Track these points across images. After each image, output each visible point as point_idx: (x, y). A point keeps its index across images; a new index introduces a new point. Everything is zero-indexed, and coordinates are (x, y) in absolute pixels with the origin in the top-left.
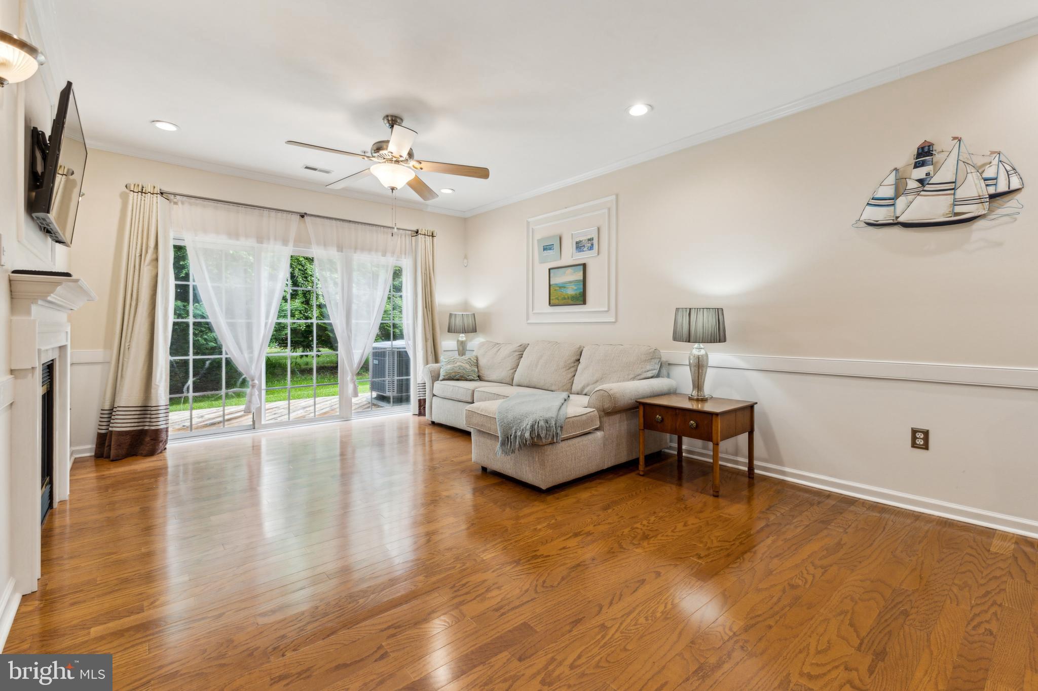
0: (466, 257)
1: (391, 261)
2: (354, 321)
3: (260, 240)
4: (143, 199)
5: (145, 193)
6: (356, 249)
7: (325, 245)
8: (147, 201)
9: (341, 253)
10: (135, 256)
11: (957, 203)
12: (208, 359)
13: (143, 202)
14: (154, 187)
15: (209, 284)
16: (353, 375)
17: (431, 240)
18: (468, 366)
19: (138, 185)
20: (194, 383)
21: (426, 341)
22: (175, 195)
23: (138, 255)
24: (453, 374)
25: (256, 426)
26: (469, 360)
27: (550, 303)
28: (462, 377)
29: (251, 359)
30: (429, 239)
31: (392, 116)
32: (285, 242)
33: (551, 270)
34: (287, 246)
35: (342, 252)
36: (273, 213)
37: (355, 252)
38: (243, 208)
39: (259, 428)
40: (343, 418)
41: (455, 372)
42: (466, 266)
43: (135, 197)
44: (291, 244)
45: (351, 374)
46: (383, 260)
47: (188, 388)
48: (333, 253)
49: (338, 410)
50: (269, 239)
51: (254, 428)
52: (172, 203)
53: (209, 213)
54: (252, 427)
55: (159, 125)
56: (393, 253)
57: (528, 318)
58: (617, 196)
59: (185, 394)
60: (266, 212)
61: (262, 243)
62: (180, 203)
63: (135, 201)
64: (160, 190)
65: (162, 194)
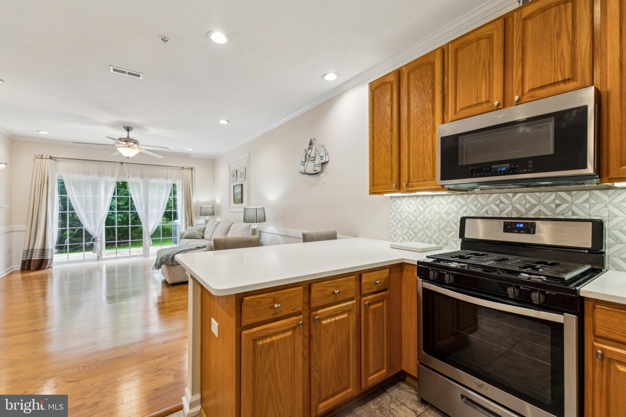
0: (214, 178)
1: (171, 182)
2: (150, 211)
3: (100, 175)
4: (42, 161)
5: (43, 158)
6: (150, 177)
7: (134, 176)
8: (44, 162)
9: (143, 179)
10: (38, 185)
11: (315, 166)
12: (76, 229)
13: (42, 162)
14: (47, 156)
15: (75, 196)
16: (149, 236)
17: (191, 171)
18: (197, 232)
19: (40, 155)
20: (70, 239)
21: (186, 220)
22: (58, 158)
23: (40, 185)
24: (189, 236)
25: (99, 259)
26: (199, 229)
27: (234, 202)
28: (193, 237)
29: (95, 229)
30: (190, 171)
31: (127, 127)
32: (113, 175)
33: (235, 187)
34: (114, 177)
37: (150, 179)
39: (101, 260)
40: (145, 256)
41: (190, 235)
42: (214, 183)
43: (38, 160)
44: (116, 176)
45: (148, 236)
46: (165, 182)
47: (67, 242)
48: (138, 180)
49: (143, 252)
50: (104, 175)
51: (98, 260)
52: (57, 162)
53: (75, 165)
55: (40, 132)
56: (171, 178)
57: (229, 209)
58: (249, 153)
59: (66, 244)
61: (101, 177)
62: (60, 161)
63: (38, 162)
64: (50, 156)
65: (51, 158)
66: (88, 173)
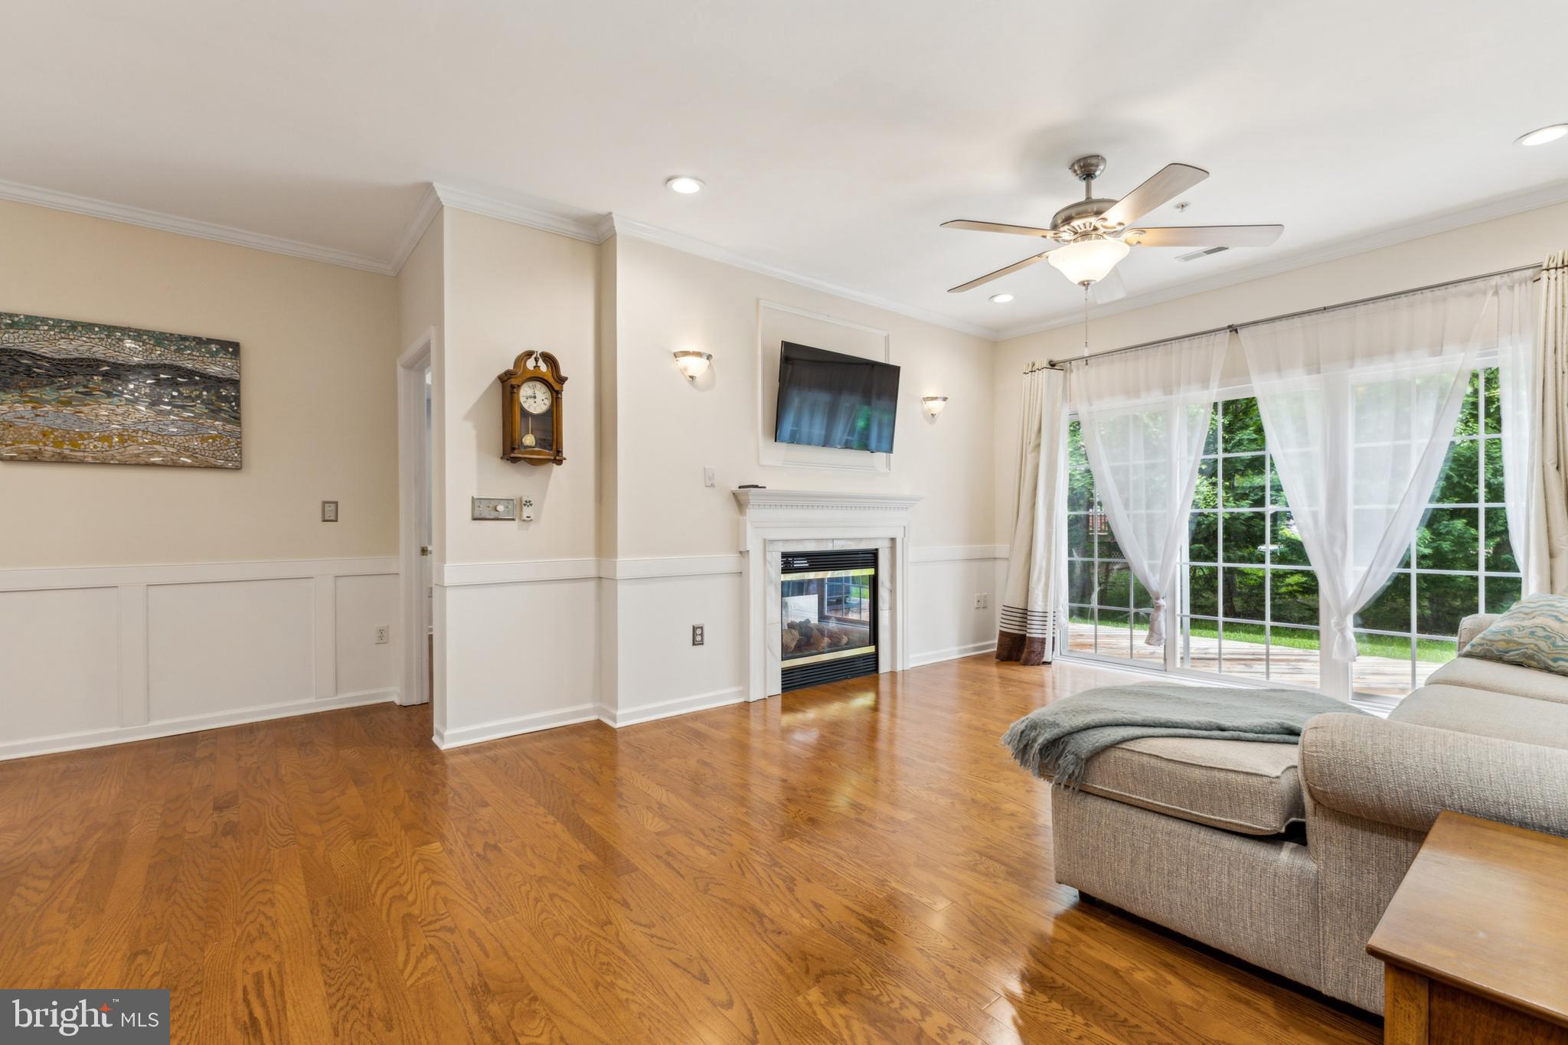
3: (1168, 390)
4: (1033, 378)
5: (1035, 372)
8: (1036, 380)
10: (1025, 444)
12: (1115, 564)
14: (1042, 362)
16: (1342, 617)
22: (1070, 361)
23: (1027, 442)
25: (1169, 667)
32: (1205, 383)
34: (1207, 388)
35: (1319, 372)
36: (1186, 343)
37: (1352, 366)
38: (1124, 355)
43: (1028, 379)
45: (1336, 614)
47: (1094, 599)
48: (1299, 380)
49: (1319, 683)
50: (1179, 385)
51: (1165, 670)
52: (1069, 373)
54: (1163, 668)
55: (997, 300)
56: (1466, 340)
59: (1092, 606)
60: (1175, 345)
61: (1171, 394)
64: (1051, 361)
65: (1052, 365)
66: (1132, 392)
